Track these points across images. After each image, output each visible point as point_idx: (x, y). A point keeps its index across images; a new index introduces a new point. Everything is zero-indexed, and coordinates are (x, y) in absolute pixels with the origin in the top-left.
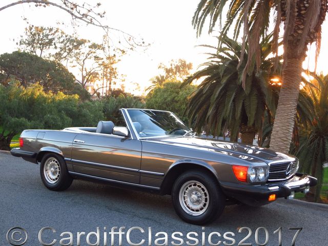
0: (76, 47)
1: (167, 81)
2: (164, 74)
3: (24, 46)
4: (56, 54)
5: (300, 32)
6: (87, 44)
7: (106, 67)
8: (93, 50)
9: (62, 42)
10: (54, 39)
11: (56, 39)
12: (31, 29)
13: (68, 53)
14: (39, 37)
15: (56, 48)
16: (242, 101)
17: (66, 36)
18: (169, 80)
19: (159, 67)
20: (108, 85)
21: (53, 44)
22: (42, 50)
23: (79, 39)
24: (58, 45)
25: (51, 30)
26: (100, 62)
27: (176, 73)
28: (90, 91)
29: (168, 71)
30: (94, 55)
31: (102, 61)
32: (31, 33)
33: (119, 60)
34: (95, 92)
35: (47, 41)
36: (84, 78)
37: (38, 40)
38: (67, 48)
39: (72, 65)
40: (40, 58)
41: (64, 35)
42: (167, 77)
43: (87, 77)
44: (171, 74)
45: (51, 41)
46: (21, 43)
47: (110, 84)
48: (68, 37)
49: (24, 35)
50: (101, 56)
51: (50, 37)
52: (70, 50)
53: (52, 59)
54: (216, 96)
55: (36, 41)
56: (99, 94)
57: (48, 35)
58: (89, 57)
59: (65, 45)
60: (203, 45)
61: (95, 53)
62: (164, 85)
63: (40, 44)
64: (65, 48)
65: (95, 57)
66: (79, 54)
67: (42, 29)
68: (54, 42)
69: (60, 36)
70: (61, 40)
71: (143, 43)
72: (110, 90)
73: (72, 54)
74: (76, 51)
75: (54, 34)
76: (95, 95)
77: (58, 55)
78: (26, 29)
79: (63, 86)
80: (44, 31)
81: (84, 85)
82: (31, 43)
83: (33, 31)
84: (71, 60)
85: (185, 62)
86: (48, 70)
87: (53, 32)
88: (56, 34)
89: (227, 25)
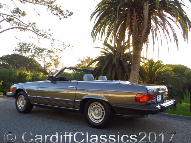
0: (41, 52)
1: (82, 66)
2: (81, 63)
3: (17, 52)
4: (32, 55)
5: (139, 38)
6: (46, 51)
7: (55, 60)
8: (49, 53)
9: (35, 50)
10: (31, 48)
11: (32, 49)
12: (20, 44)
13: (38, 55)
14: (24, 47)
15: (32, 52)
16: (115, 71)
17: (36, 47)
18: (83, 65)
19: (79, 60)
20: (56, 68)
21: (30, 50)
22: (25, 53)
23: (42, 48)
24: (33, 51)
25: (29, 44)
26: (52, 58)
27: (86, 63)
28: (48, 71)
29: (82, 62)
30: (50, 55)
31: (53, 58)
32: (20, 46)
33: (61, 57)
34: (50, 72)
36: (45, 65)
37: (23, 49)
38: (37, 52)
39: (40, 60)
40: (25, 57)
42: (82, 64)
43: (46, 65)
44: (84, 63)
45: (29, 49)
46: (15, 50)
47: (57, 68)
48: (37, 47)
49: (17, 46)
50: (52, 56)
51: (29, 48)
52: (38, 53)
53: (30, 57)
54: (103, 69)
55: (22, 49)
56: (52, 72)
57: (28, 47)
58: (47, 56)
59: (36, 51)
61: (49, 54)
63: (25, 51)
64: (36, 52)
65: (50, 56)
66: (43, 55)
67: (25, 44)
68: (31, 49)
69: (34, 47)
70: (34, 49)
71: (70, 46)
74: (41, 54)
75: (31, 46)
76: (50, 73)
77: (33, 56)
78: (18, 44)
79: (35, 69)
80: (26, 45)
81: (45, 69)
82: (20, 50)
83: (21, 45)
84: (39, 58)
85: (90, 57)
86: (28, 62)
87: (30, 45)
88: (32, 46)
89: (107, 37)
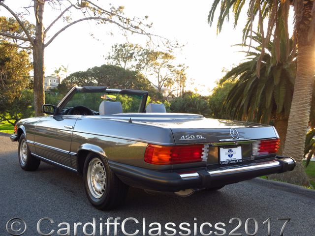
0: (153, 59)
3: (111, 60)
4: (137, 65)
7: (177, 73)
8: (166, 60)
9: (140, 55)
10: (134, 53)
11: (136, 53)
12: (116, 46)
13: (147, 64)
14: (123, 52)
15: (136, 60)
16: (272, 91)
17: (144, 50)
21: (133, 57)
22: (125, 62)
24: (138, 58)
25: (131, 46)
26: (172, 69)
30: (167, 64)
31: (174, 68)
32: (116, 50)
33: (188, 67)
34: (170, 94)
35: (129, 55)
36: (160, 83)
37: (122, 55)
38: (145, 60)
39: (150, 73)
40: (124, 69)
41: (142, 50)
43: (162, 82)
45: (132, 54)
46: (109, 58)
48: (145, 51)
49: (111, 51)
50: (172, 65)
51: (131, 52)
52: (148, 61)
53: (134, 69)
55: (120, 56)
56: (173, 96)
57: (129, 51)
58: (163, 66)
60: (239, 45)
61: (167, 62)
62: (224, 85)
63: (124, 58)
64: (144, 60)
65: (168, 65)
66: (155, 64)
67: (124, 46)
68: (134, 55)
69: (139, 50)
70: (140, 53)
72: (183, 92)
73: (149, 64)
74: (153, 62)
75: (134, 49)
76: (170, 96)
77: (139, 66)
78: (113, 47)
80: (126, 48)
81: (159, 88)
82: (117, 58)
83: (118, 47)
84: (148, 69)
86: (128, 78)
87: (133, 48)
88: (136, 49)
